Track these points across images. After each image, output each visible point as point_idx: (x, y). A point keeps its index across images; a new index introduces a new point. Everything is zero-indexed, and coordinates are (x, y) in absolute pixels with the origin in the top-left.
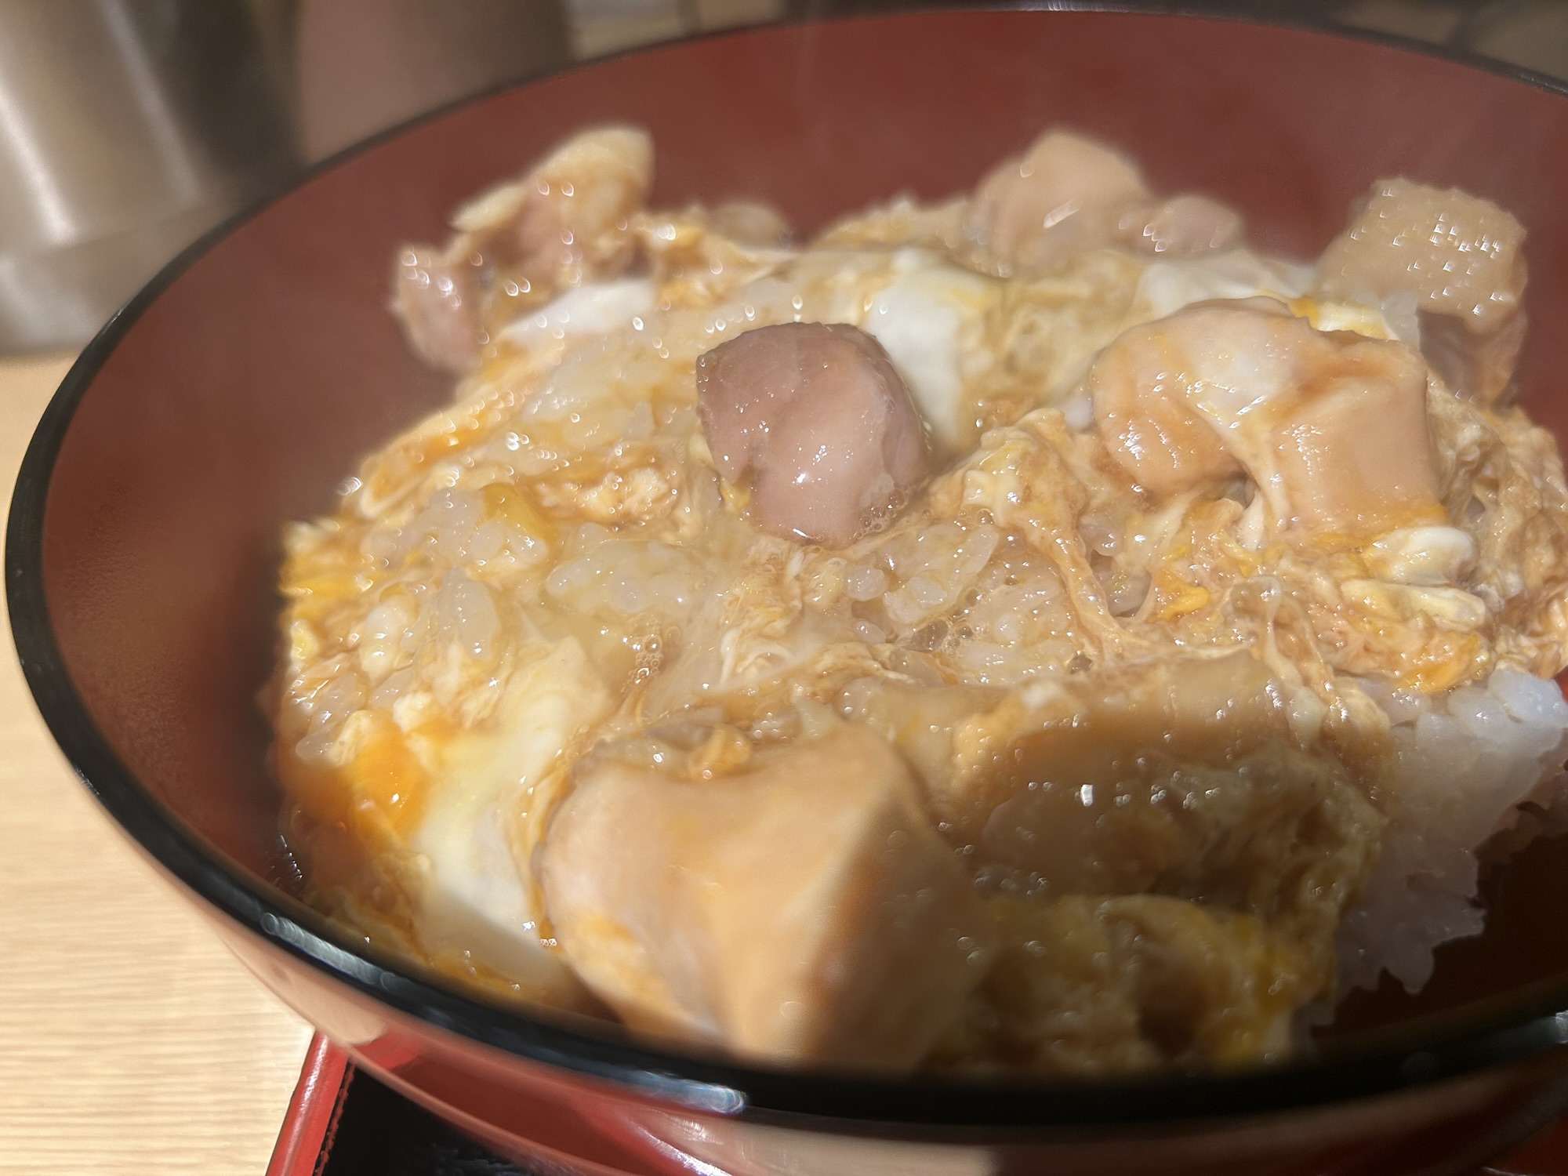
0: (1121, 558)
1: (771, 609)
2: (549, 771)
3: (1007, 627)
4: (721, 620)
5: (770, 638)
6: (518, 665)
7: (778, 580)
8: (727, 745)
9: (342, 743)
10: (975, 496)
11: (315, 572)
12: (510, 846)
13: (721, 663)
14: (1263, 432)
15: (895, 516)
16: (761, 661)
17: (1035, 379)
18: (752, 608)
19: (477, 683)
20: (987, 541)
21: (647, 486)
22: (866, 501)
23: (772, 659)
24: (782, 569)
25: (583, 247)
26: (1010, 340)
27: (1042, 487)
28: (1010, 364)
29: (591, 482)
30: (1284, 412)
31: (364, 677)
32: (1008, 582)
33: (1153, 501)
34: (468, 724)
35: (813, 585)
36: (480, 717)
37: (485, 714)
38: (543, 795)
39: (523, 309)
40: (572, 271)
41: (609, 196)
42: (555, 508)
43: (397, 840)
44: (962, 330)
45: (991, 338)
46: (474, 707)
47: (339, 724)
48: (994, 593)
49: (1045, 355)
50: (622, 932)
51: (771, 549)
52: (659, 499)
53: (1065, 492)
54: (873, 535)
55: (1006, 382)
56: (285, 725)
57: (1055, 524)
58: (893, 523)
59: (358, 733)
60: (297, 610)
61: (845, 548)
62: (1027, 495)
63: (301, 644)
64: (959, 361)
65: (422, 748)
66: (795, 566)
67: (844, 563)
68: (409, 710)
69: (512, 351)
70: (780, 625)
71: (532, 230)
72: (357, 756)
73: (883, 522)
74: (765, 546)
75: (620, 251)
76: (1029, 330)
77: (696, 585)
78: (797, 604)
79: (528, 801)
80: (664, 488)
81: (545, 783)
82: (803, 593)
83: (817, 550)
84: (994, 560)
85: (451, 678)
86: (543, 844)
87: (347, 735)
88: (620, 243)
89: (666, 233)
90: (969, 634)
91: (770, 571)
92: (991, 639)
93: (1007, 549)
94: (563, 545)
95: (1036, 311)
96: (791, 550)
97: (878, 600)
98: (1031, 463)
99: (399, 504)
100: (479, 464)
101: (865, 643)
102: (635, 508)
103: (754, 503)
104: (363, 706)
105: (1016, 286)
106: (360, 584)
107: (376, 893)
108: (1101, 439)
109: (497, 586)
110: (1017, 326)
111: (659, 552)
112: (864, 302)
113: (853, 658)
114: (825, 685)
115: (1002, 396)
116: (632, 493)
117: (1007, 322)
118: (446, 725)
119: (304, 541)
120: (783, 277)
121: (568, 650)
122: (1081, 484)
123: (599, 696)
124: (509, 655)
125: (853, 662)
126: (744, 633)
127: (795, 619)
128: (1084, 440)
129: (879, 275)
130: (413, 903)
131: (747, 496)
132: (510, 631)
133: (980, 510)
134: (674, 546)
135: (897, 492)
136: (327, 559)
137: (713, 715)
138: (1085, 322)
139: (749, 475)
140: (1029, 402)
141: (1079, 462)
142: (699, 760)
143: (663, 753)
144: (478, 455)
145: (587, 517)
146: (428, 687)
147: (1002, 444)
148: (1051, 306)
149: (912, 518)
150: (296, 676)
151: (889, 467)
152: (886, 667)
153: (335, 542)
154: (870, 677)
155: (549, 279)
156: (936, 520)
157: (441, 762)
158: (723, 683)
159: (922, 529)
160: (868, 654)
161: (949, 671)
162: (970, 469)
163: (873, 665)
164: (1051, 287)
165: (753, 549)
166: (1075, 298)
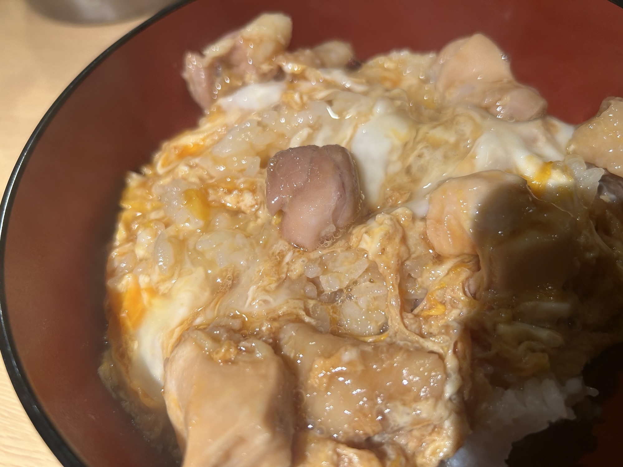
0: (419, 280)
1: (272, 278)
2: (182, 323)
3: (362, 302)
4: (252, 279)
5: (267, 291)
6: (180, 275)
7: (279, 263)
8: (227, 350)
9: (122, 284)
10: (363, 245)
11: (134, 197)
12: (163, 351)
13: (247, 299)
15: (335, 240)
16: (261, 302)
17: (415, 181)
18: (265, 276)
19: (163, 281)
20: (363, 265)
21: (248, 200)
22: (323, 234)
23: (266, 302)
24: (282, 259)
25: (256, 67)
26: (411, 159)
27: (389, 249)
28: (408, 170)
29: (230, 192)
32: (370, 281)
33: (439, 259)
34: (160, 293)
35: (292, 268)
36: (164, 292)
37: (166, 291)
38: (176, 335)
39: (230, 90)
40: (251, 76)
41: (269, 48)
43: (131, 331)
44: (392, 151)
45: (404, 157)
47: (124, 276)
48: (364, 284)
49: (424, 170)
51: (282, 248)
52: (252, 206)
53: (398, 254)
54: (324, 248)
55: (405, 179)
56: (109, 268)
57: (390, 268)
58: (333, 244)
59: (128, 283)
61: (310, 252)
62: (383, 250)
64: (387, 164)
65: (145, 296)
66: (288, 258)
67: (306, 260)
68: (144, 280)
69: (221, 111)
70: (273, 286)
71: (236, 57)
72: (127, 291)
73: (329, 243)
74: (280, 246)
75: (271, 71)
76: (420, 156)
77: (250, 258)
78: (284, 276)
79: (173, 332)
80: (254, 202)
82: (288, 271)
83: (299, 251)
84: (367, 271)
85: (156, 278)
87: (124, 282)
88: (271, 67)
89: (290, 67)
90: (350, 298)
91: (277, 259)
92: (356, 303)
93: (372, 268)
94: (210, 221)
95: (426, 147)
96: (289, 250)
97: (318, 277)
98: (388, 237)
99: (169, 173)
100: (197, 165)
101: (305, 298)
102: (243, 208)
103: (281, 225)
104: (131, 271)
105: (424, 129)
106: (149, 206)
107: (121, 349)
108: (426, 228)
109: (181, 237)
110: (416, 153)
111: (240, 239)
112: (356, 128)
113: (295, 308)
114: (276, 324)
115: (399, 189)
116: (243, 201)
117: (413, 149)
118: (153, 291)
119: (133, 180)
120: (330, 102)
121: (199, 272)
122: (408, 249)
123: (207, 294)
124: (177, 273)
125: (294, 311)
126: (258, 287)
127: (281, 283)
128: (420, 225)
129: (365, 115)
130: (130, 360)
131: (279, 220)
132: (178, 262)
133: (364, 251)
134: (247, 237)
135: (337, 231)
136: (139, 192)
137: (236, 324)
138: (446, 157)
139: (281, 213)
140: (408, 195)
141: (413, 236)
142: (217, 353)
143: (208, 344)
144: (197, 160)
145: (223, 207)
146: (149, 276)
147: (381, 224)
148: (435, 145)
149: (341, 243)
150: (116, 247)
151: (335, 221)
152: (308, 314)
153: (143, 185)
154: (298, 320)
155: (241, 77)
156: (349, 248)
157: (150, 304)
158: (246, 308)
159: (342, 251)
160: (302, 306)
161: (335, 316)
162: (366, 232)
163: (302, 313)
164: (438, 134)
165: (275, 246)
166: (447, 142)
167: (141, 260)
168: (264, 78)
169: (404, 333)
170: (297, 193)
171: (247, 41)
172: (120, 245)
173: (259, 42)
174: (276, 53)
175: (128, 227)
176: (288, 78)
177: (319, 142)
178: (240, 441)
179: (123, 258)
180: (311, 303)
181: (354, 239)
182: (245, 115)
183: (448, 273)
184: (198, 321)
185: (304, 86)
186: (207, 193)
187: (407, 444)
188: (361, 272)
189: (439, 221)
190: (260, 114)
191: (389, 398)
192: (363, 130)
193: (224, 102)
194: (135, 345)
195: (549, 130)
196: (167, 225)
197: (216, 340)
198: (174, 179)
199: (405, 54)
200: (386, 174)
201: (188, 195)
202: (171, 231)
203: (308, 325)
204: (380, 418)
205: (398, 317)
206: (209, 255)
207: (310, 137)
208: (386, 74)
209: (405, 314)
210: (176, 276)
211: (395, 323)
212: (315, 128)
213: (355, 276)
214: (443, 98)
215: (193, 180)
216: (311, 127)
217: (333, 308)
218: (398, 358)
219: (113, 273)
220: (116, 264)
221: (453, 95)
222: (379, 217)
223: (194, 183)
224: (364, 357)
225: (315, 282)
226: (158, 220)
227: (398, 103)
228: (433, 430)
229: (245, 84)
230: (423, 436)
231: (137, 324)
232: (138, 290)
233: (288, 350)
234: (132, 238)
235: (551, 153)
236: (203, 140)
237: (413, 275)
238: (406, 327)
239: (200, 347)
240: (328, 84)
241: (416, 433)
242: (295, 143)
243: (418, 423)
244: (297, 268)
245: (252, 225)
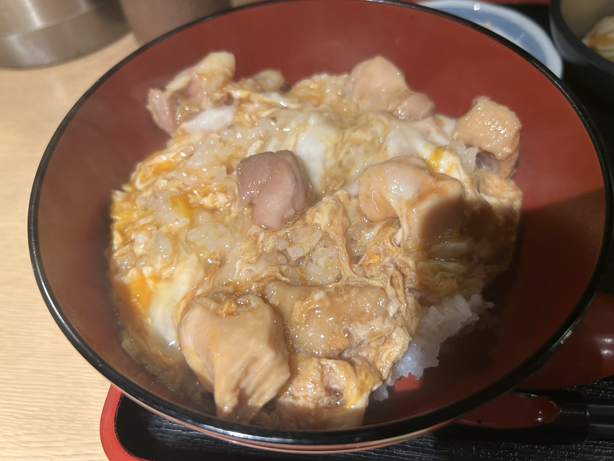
0: (359, 241)
1: (252, 253)
2: (185, 297)
3: (321, 262)
4: (237, 256)
5: (250, 263)
6: (178, 262)
7: (256, 242)
8: (230, 306)
9: (128, 277)
10: (316, 221)
11: (122, 210)
12: (173, 319)
13: (235, 270)
14: (405, 209)
15: (294, 221)
16: (247, 271)
17: (347, 171)
18: (246, 253)
19: (165, 268)
20: (318, 235)
21: (221, 199)
22: (286, 217)
23: (250, 271)
24: (257, 239)
25: (210, 96)
26: (341, 155)
27: (336, 221)
28: (340, 164)
29: (205, 195)
30: (412, 204)
31: (135, 254)
32: (325, 247)
33: (371, 224)
34: (163, 278)
35: (266, 244)
36: (167, 277)
37: (168, 276)
38: (182, 306)
39: (190, 116)
40: (206, 103)
41: (220, 79)
42: (193, 204)
43: (143, 311)
44: (326, 151)
45: (336, 154)
46: (165, 274)
47: (127, 270)
48: (320, 250)
49: (351, 163)
50: (198, 355)
51: (256, 231)
52: (225, 204)
53: (342, 223)
54: (288, 227)
55: (339, 171)
56: (112, 267)
57: (338, 234)
58: (293, 223)
59: (133, 275)
60: (116, 225)
61: (277, 231)
62: (331, 222)
63: (117, 239)
64: (324, 161)
65: (150, 283)
66: (262, 237)
67: (276, 238)
68: (147, 271)
69: (185, 133)
70: (254, 259)
71: (193, 89)
72: (133, 282)
73: (291, 223)
74: (254, 229)
75: (223, 97)
76: (348, 153)
77: (232, 242)
78: (260, 251)
79: (179, 305)
80: (227, 201)
81: (183, 301)
82: (263, 247)
83: (269, 232)
84: (321, 239)
85: (158, 266)
86: (180, 324)
87: (129, 275)
88: (223, 95)
89: (238, 94)
90: (312, 261)
91: (253, 239)
92: (317, 264)
93: (325, 236)
94: (194, 219)
95: (351, 146)
96: (261, 232)
97: (286, 250)
98: (334, 213)
99: (148, 187)
100: (172, 178)
101: (279, 265)
102: (218, 206)
103: (252, 214)
104: (134, 266)
105: (348, 133)
106: (135, 215)
107: (137, 327)
108: (359, 202)
109: (173, 233)
110: (344, 151)
111: (222, 229)
112: (297, 136)
113: (273, 272)
114: (262, 284)
115: (335, 178)
116: (217, 200)
117: (342, 148)
118: (157, 278)
119: (118, 197)
120: (274, 119)
121: (193, 258)
122: (349, 219)
123: (201, 273)
124: (175, 260)
125: (273, 274)
126: (243, 261)
127: (259, 256)
128: (354, 201)
129: (304, 125)
130: (146, 332)
131: (250, 211)
132: (176, 252)
133: (317, 225)
134: (227, 226)
135: (296, 213)
136: (125, 205)
137: (230, 289)
138: (366, 152)
139: (251, 205)
140: (342, 182)
141: (351, 209)
142: (222, 309)
143: (213, 305)
144: (172, 174)
145: (202, 208)
146: (152, 266)
147: (327, 203)
148: (357, 144)
149: (300, 222)
150: (115, 251)
151: (293, 206)
152: (283, 275)
153: (128, 199)
154: (277, 280)
155: (198, 105)
156: (306, 225)
157: (156, 288)
158: (235, 277)
159: (301, 228)
160: (278, 270)
161: (302, 275)
162: (317, 211)
163: (279, 275)
164: (358, 135)
165: (250, 230)
166: (365, 141)
167: (141, 257)
168: (217, 104)
169: (354, 278)
170: (262, 188)
171: (201, 75)
172: (119, 249)
173: (211, 75)
174: (225, 83)
175: (122, 234)
176: (236, 102)
177: (273, 149)
178: (254, 360)
179: (124, 257)
180: (284, 268)
181: (308, 218)
182: (207, 134)
183: (379, 233)
184: (199, 292)
185: (250, 108)
186: (188, 198)
188: (318, 240)
189: (368, 197)
190: (219, 133)
191: (351, 320)
192: (303, 138)
193: (186, 126)
194: (149, 321)
195: (439, 124)
196: (158, 227)
197: (218, 301)
198: (154, 192)
199: (324, 77)
200: (325, 169)
201: (173, 201)
202: (164, 229)
203: (285, 282)
204: (346, 335)
205: (348, 268)
206: (199, 244)
207: (263, 146)
208: (312, 93)
209: (353, 265)
210: (174, 264)
211: (347, 272)
212: (266, 139)
213: (314, 244)
214: (358, 107)
215: (173, 189)
216: (261, 139)
217: (300, 269)
218: (353, 293)
219: (117, 271)
220: (119, 262)
221: (365, 104)
222: (324, 199)
223: (174, 192)
224: (329, 295)
225: (283, 253)
226: (150, 224)
227: (326, 115)
228: (385, 341)
229: (202, 110)
230: (379, 346)
231: (148, 304)
232: (142, 278)
233: (273, 301)
234: (128, 242)
235: (441, 140)
236: (174, 158)
237: (354, 238)
238: (355, 274)
239: (207, 308)
240: (270, 105)
241: (372, 345)
242: (252, 151)
243: (374, 336)
244: (270, 244)
245: (227, 218)
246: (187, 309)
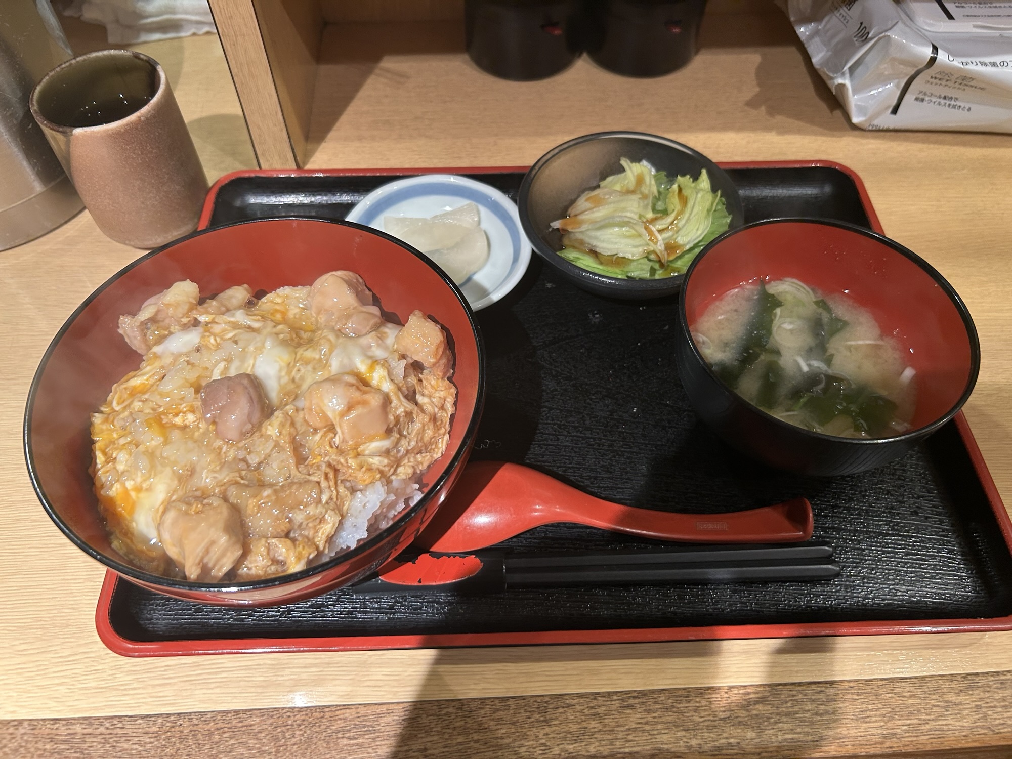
0: (307, 445)
1: (216, 463)
2: (163, 503)
3: (275, 465)
4: (204, 466)
5: (215, 472)
6: (155, 475)
7: (219, 453)
8: (197, 507)
9: (113, 491)
10: (269, 433)
11: (102, 431)
12: (154, 521)
13: (203, 478)
14: (338, 418)
15: (252, 433)
16: (212, 478)
17: (298, 386)
18: (211, 463)
19: (145, 481)
20: (271, 444)
21: (191, 418)
22: (244, 430)
23: (214, 477)
24: (221, 451)
26: (294, 373)
27: (284, 432)
28: (293, 381)
29: (177, 415)
30: (343, 415)
31: (117, 471)
32: (278, 453)
33: (316, 430)
34: (144, 489)
35: (228, 455)
37: (148, 487)
38: (161, 509)
39: (161, 339)
40: (175, 328)
41: (186, 307)
42: (166, 423)
43: (128, 517)
44: (280, 370)
45: (289, 372)
46: (145, 486)
47: (112, 485)
49: (302, 379)
50: (174, 545)
52: (194, 422)
53: (290, 433)
54: (246, 439)
55: (292, 386)
56: (98, 484)
57: (287, 443)
58: (252, 435)
59: (117, 489)
60: (97, 445)
61: (238, 443)
62: (280, 433)
63: (100, 459)
64: (280, 378)
65: (133, 494)
66: (224, 449)
67: (236, 448)
68: (129, 484)
69: (157, 356)
70: (218, 468)
71: (161, 317)
72: (117, 494)
73: (249, 435)
74: (219, 443)
75: (189, 322)
76: (299, 371)
77: (200, 454)
78: (223, 461)
79: (158, 510)
80: (195, 419)
81: (162, 506)
82: (226, 457)
83: (231, 444)
84: (274, 447)
85: (139, 480)
86: (159, 524)
87: (114, 489)
88: (189, 319)
89: (203, 318)
90: (268, 465)
91: (217, 451)
92: (272, 467)
93: (277, 445)
94: (168, 437)
95: (302, 364)
96: (224, 444)
97: (246, 457)
98: (282, 425)
99: (125, 408)
100: (147, 400)
101: (239, 471)
102: (188, 424)
103: (216, 430)
104: (118, 481)
105: (300, 351)
106: (115, 436)
107: (124, 531)
108: (305, 415)
109: (150, 451)
110: (296, 369)
111: (191, 444)
112: (255, 359)
113: (233, 477)
114: (223, 488)
115: (288, 394)
116: (187, 419)
117: (294, 366)
118: (138, 489)
119: (97, 419)
120: (236, 342)
121: (168, 470)
122: (296, 429)
123: (176, 482)
124: (153, 473)
125: (234, 479)
126: (208, 470)
127: (222, 465)
128: (301, 414)
129: (260, 349)
130: (132, 534)
131: (214, 428)
132: (153, 467)
133: (270, 436)
134: (195, 442)
135: (253, 427)
136: (104, 427)
137: (198, 493)
138: (314, 369)
139: (214, 423)
140: (294, 396)
141: (298, 420)
142: (191, 510)
143: (184, 507)
144: (146, 396)
145: (175, 426)
146: (134, 480)
147: (277, 418)
148: (307, 362)
149: (257, 434)
150: (99, 470)
151: (250, 421)
152: (242, 478)
153: (106, 420)
154: (237, 483)
155: (167, 328)
156: (262, 436)
157: (138, 498)
158: (203, 484)
159: (258, 438)
160: (238, 475)
161: (260, 477)
162: (269, 424)
163: (239, 479)
164: (309, 354)
165: (214, 444)
166: (314, 359)
167: (123, 473)
168: (185, 327)
169: (299, 476)
170: (223, 409)
171: (168, 305)
172: (102, 467)
173: (177, 305)
174: (191, 309)
175: (105, 453)
176: (203, 326)
177: (232, 373)
178: (213, 543)
179: (108, 474)
180: (244, 473)
181: (263, 430)
182: (177, 356)
183: (321, 438)
184: (174, 498)
185: (217, 329)
186: (162, 419)
187: (309, 534)
188: (270, 448)
189: (311, 410)
190: (187, 354)
191: (292, 508)
192: (260, 358)
193: (157, 349)
194: (134, 524)
195: (381, 338)
196: (137, 446)
197: (189, 504)
198: (131, 414)
199: (285, 291)
200: (280, 385)
201: (148, 423)
202: (141, 448)
203: (244, 485)
204: (288, 520)
205: (295, 469)
206: (172, 459)
207: (226, 369)
208: (277, 307)
209: (299, 466)
210: (152, 476)
211: (294, 472)
212: (229, 360)
213: (268, 451)
214: (317, 321)
215: (147, 411)
216: (225, 360)
217: (258, 473)
218: (294, 487)
219: (102, 486)
220: (104, 479)
221: (322, 319)
222: (276, 413)
223: (149, 414)
224: (276, 492)
225: (244, 460)
226: (129, 443)
227: (282, 336)
228: (320, 522)
229: (171, 333)
230: (315, 526)
231: (132, 511)
232: (126, 491)
233: (232, 500)
234: (110, 459)
235: (379, 353)
236: (147, 380)
237: (302, 443)
238: (300, 472)
239: (180, 510)
240: (236, 326)
241: (311, 525)
242: (216, 376)
243: (309, 518)
244: (231, 455)
245: (197, 434)
246: (164, 512)
